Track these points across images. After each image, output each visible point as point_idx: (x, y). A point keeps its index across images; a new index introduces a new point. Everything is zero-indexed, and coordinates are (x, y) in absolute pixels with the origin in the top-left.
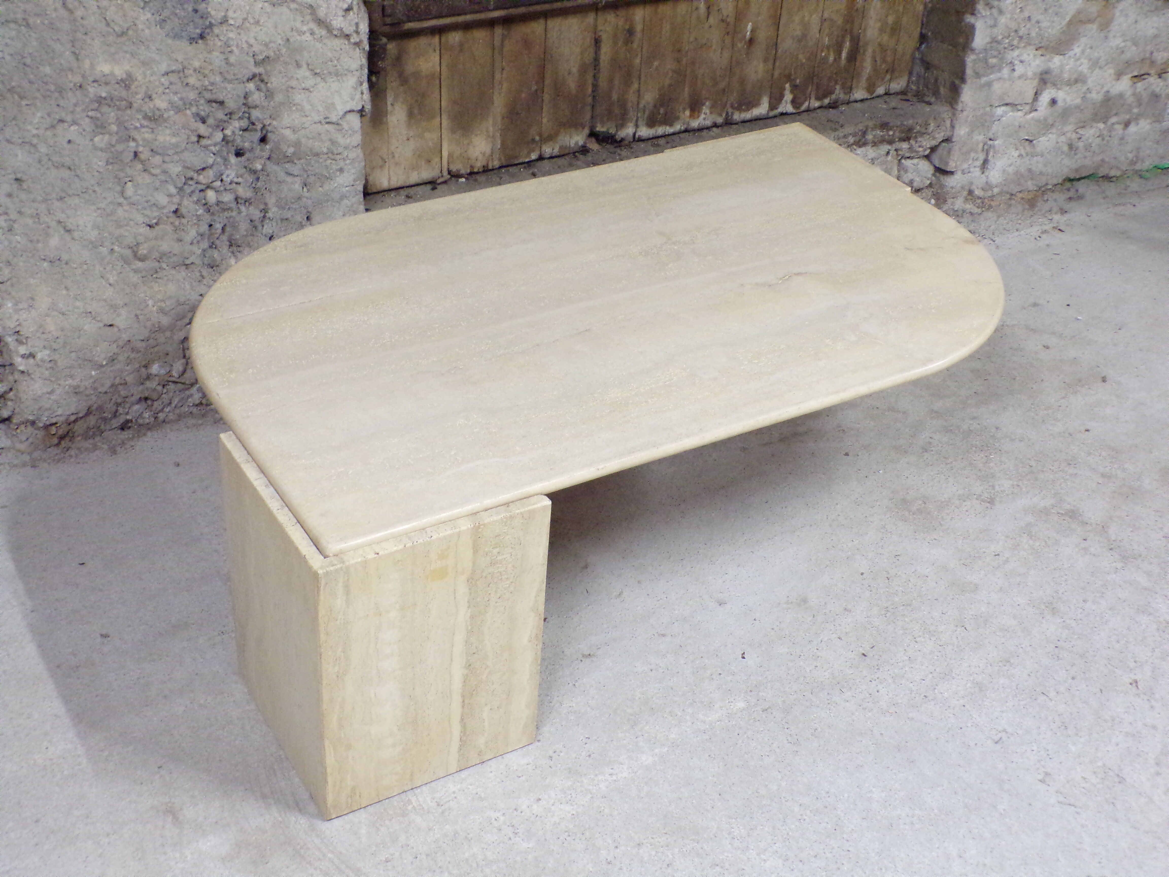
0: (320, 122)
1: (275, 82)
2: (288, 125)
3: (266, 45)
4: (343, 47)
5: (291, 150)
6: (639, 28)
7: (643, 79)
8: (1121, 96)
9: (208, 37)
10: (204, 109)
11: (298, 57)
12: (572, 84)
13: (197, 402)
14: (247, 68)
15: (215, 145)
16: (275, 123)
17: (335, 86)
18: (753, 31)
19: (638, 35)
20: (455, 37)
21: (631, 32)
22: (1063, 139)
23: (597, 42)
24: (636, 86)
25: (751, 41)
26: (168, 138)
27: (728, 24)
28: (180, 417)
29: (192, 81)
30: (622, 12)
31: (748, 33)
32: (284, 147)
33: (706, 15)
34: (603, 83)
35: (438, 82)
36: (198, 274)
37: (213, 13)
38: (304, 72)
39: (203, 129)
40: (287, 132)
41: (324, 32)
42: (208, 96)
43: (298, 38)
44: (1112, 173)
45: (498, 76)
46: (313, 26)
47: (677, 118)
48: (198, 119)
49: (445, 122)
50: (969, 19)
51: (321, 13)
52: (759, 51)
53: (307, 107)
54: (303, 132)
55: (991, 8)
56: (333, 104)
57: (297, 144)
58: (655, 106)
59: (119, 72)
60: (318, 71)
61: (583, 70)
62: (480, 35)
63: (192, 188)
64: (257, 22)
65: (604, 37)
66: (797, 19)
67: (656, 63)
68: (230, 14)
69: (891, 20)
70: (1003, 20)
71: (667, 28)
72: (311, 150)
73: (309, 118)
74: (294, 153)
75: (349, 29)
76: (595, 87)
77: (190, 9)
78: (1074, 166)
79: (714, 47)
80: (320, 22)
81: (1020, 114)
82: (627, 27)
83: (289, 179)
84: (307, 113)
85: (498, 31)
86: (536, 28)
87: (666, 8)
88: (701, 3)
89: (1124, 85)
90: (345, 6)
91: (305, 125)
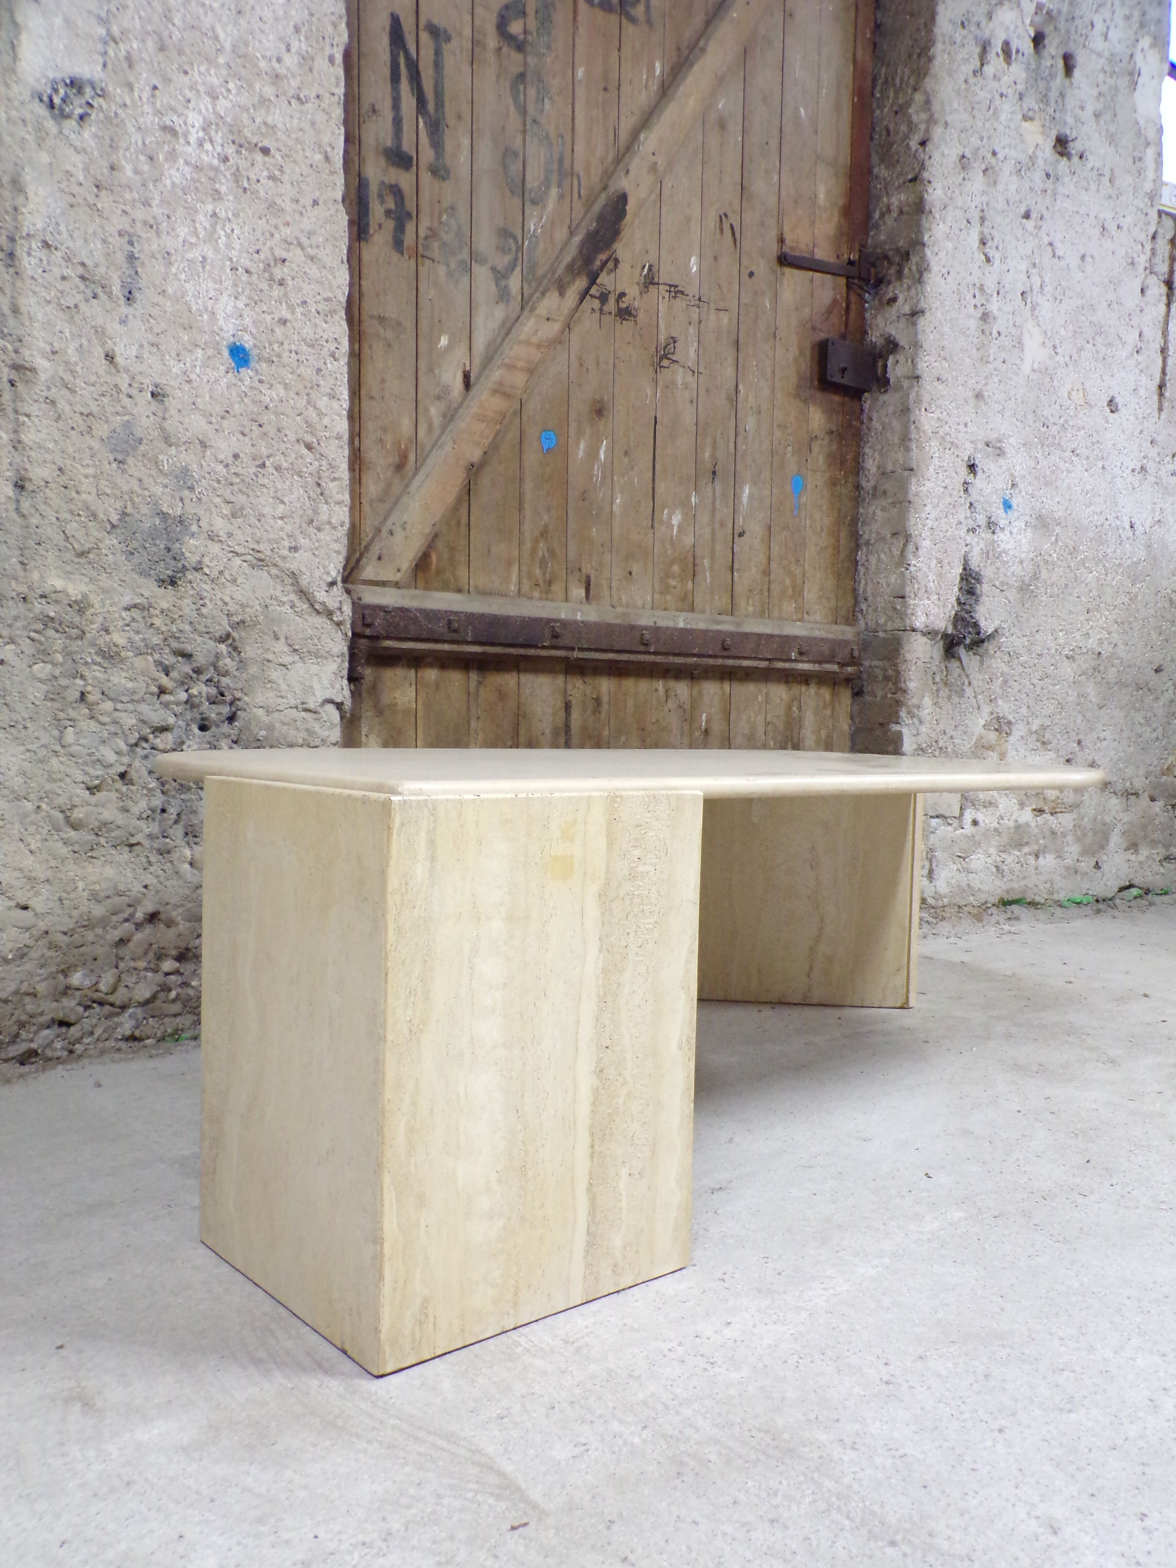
0: (297, 708)
1: (250, 651)
2: (261, 704)
3: (242, 606)
4: (325, 626)
5: (264, 733)
6: (605, 699)
8: (1027, 824)
9: (180, 583)
10: (169, 659)
11: (276, 629)
13: (128, 1033)
14: (220, 624)
15: (178, 704)
16: (246, 698)
17: (314, 669)
18: (707, 721)
19: (605, 706)
20: (431, 674)
21: (598, 701)
22: (989, 860)
23: (568, 707)
25: (706, 732)
26: (123, 681)
27: (685, 711)
28: (103, 1052)
29: (157, 622)
30: (589, 680)
31: (704, 723)
32: (255, 730)
33: (665, 697)
35: (414, 719)
36: (144, 860)
37: (187, 555)
38: (281, 646)
39: (165, 681)
40: (260, 712)
41: (305, 606)
42: (175, 645)
43: (278, 608)
44: (1038, 899)
45: (473, 724)
46: (293, 597)
48: (160, 669)
50: (895, 728)
51: (304, 581)
53: (284, 687)
54: (276, 714)
55: (913, 716)
56: (311, 687)
57: (270, 728)
59: (73, 592)
60: (297, 647)
61: (556, 732)
62: (455, 678)
63: (146, 752)
64: (234, 581)
65: (574, 702)
66: (745, 718)
67: (623, 738)
68: (206, 560)
69: (823, 733)
70: (924, 729)
71: (630, 703)
72: (285, 738)
73: (285, 700)
74: (266, 738)
75: (332, 604)
77: (162, 546)
78: (1005, 887)
79: (674, 732)
80: (304, 594)
81: (950, 828)
82: (594, 696)
84: (283, 694)
85: (474, 676)
86: (509, 680)
87: (628, 683)
88: (660, 685)
89: (1027, 816)
90: (330, 580)
91: (280, 708)
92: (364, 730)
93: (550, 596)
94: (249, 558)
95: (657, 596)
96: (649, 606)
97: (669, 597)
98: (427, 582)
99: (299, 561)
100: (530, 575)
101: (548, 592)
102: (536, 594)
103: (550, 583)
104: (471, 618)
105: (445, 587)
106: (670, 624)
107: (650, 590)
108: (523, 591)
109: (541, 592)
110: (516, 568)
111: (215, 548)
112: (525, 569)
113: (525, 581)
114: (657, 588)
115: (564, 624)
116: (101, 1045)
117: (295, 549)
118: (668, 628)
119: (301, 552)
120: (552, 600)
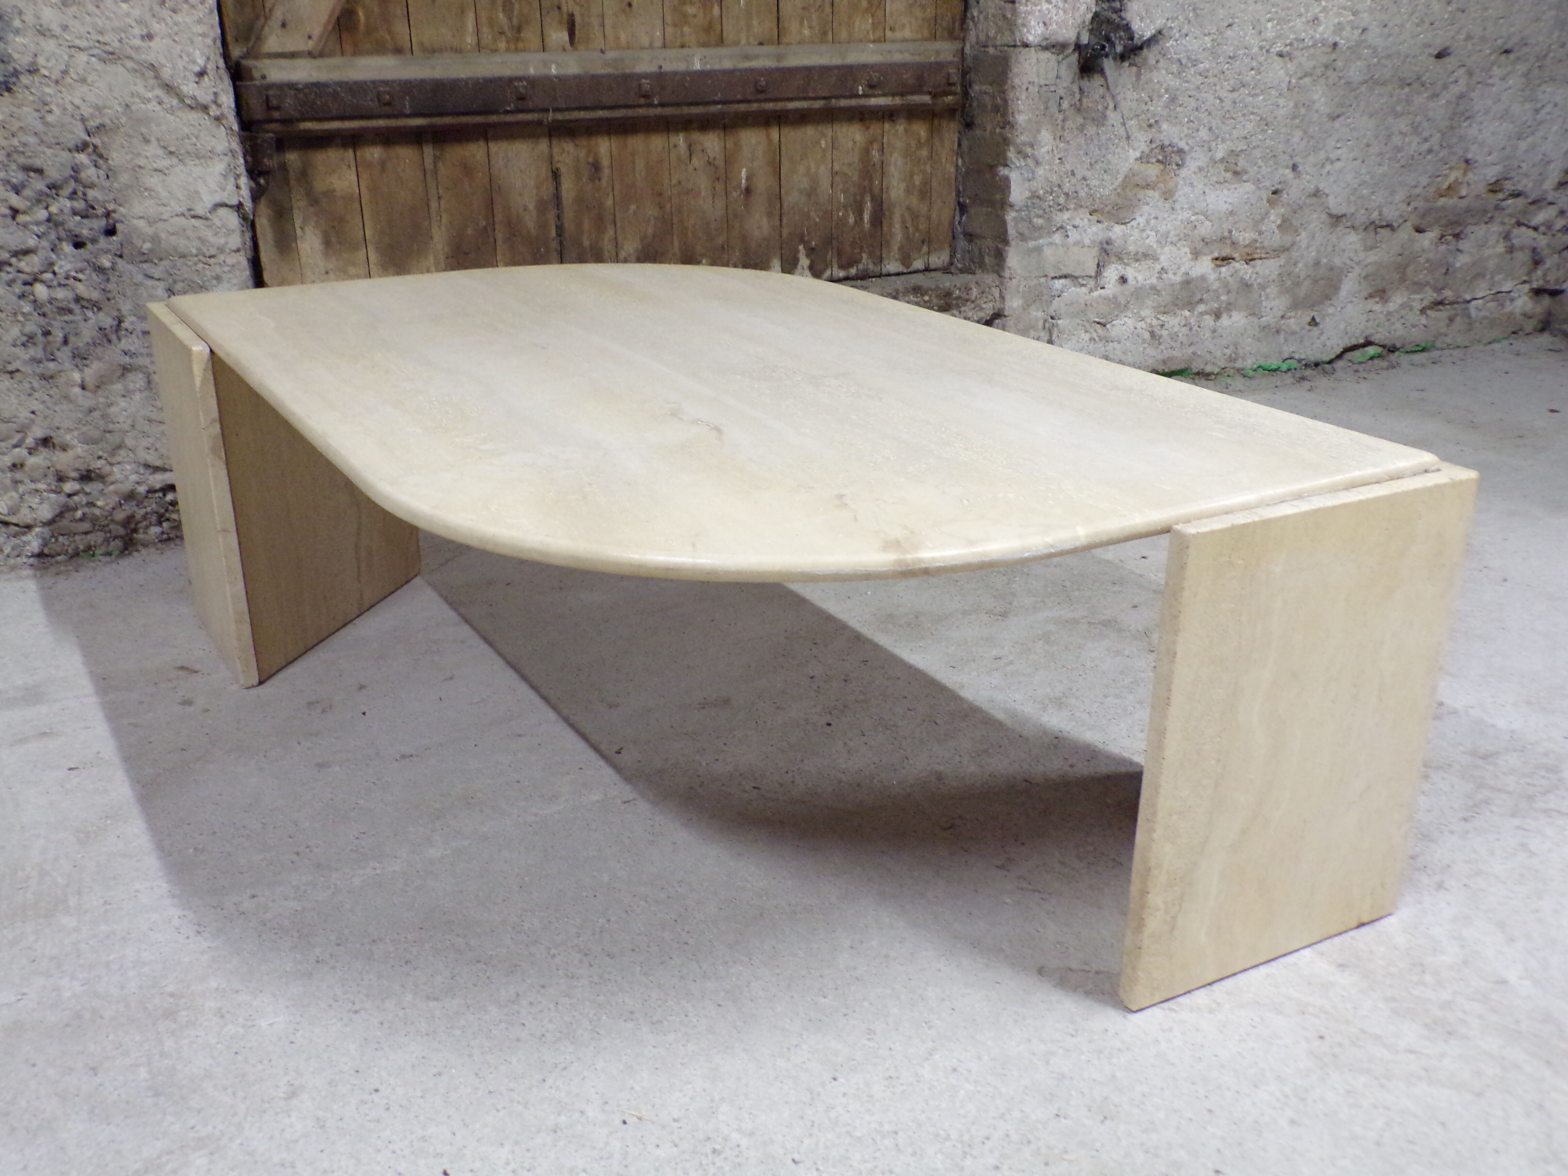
0: (183, 215)
1: (116, 158)
2: (141, 215)
3: (98, 108)
4: (202, 122)
5: (147, 246)
6: (605, 162)
7: (618, 225)
8: (1203, 278)
9: (15, 88)
10: (17, 177)
11: (144, 130)
12: (530, 222)
13: (36, 550)
14: (72, 133)
15: (38, 224)
16: (122, 209)
17: (198, 171)
18: (748, 179)
19: (606, 172)
20: (374, 153)
21: (596, 167)
22: (1142, 324)
23: (556, 175)
24: (610, 233)
25: (748, 191)
27: (716, 168)
28: (13, 568)
30: (583, 142)
31: (743, 181)
32: (138, 242)
33: (688, 154)
34: (569, 225)
35: (357, 205)
36: (27, 385)
37: (16, 56)
38: (153, 149)
39: (15, 201)
40: (141, 224)
41: (175, 102)
42: (22, 160)
43: (143, 106)
44: (1208, 369)
45: (434, 205)
46: (158, 92)
48: (9, 188)
49: (373, 257)
50: (1003, 171)
51: (166, 73)
52: (759, 204)
53: (164, 194)
54: (161, 225)
55: (1026, 157)
56: (197, 192)
57: (155, 239)
60: (172, 149)
61: (542, 207)
62: (406, 154)
63: (11, 276)
64: (84, 80)
65: (563, 170)
66: (801, 169)
67: (633, 207)
68: (42, 61)
69: (917, 180)
70: (1041, 171)
71: (640, 164)
72: (175, 248)
73: (168, 208)
74: (151, 250)
75: (205, 97)
76: (560, 229)
78: (1160, 357)
79: (703, 194)
80: (169, 88)
81: (1083, 289)
82: (591, 160)
83: (150, 283)
84: (165, 201)
85: (429, 151)
86: (475, 151)
87: (636, 142)
88: (680, 140)
89: (1204, 267)
90: (197, 69)
91: (164, 217)
92: (298, 223)
93: (520, 45)
94: (96, 51)
95: (669, 30)
96: (658, 43)
97: (686, 29)
98: (356, 45)
99: (156, 51)
100: (491, 22)
101: (517, 40)
102: (502, 45)
103: (519, 29)
104: (408, 87)
105: (380, 49)
106: (681, 67)
107: (659, 23)
108: (484, 42)
109: (508, 42)
110: (471, 16)
111: (50, 46)
112: (483, 14)
113: (485, 30)
114: (668, 19)
115: (533, 82)
116: (12, 561)
117: (149, 37)
118: (675, 74)
119: (157, 39)
120: (524, 50)
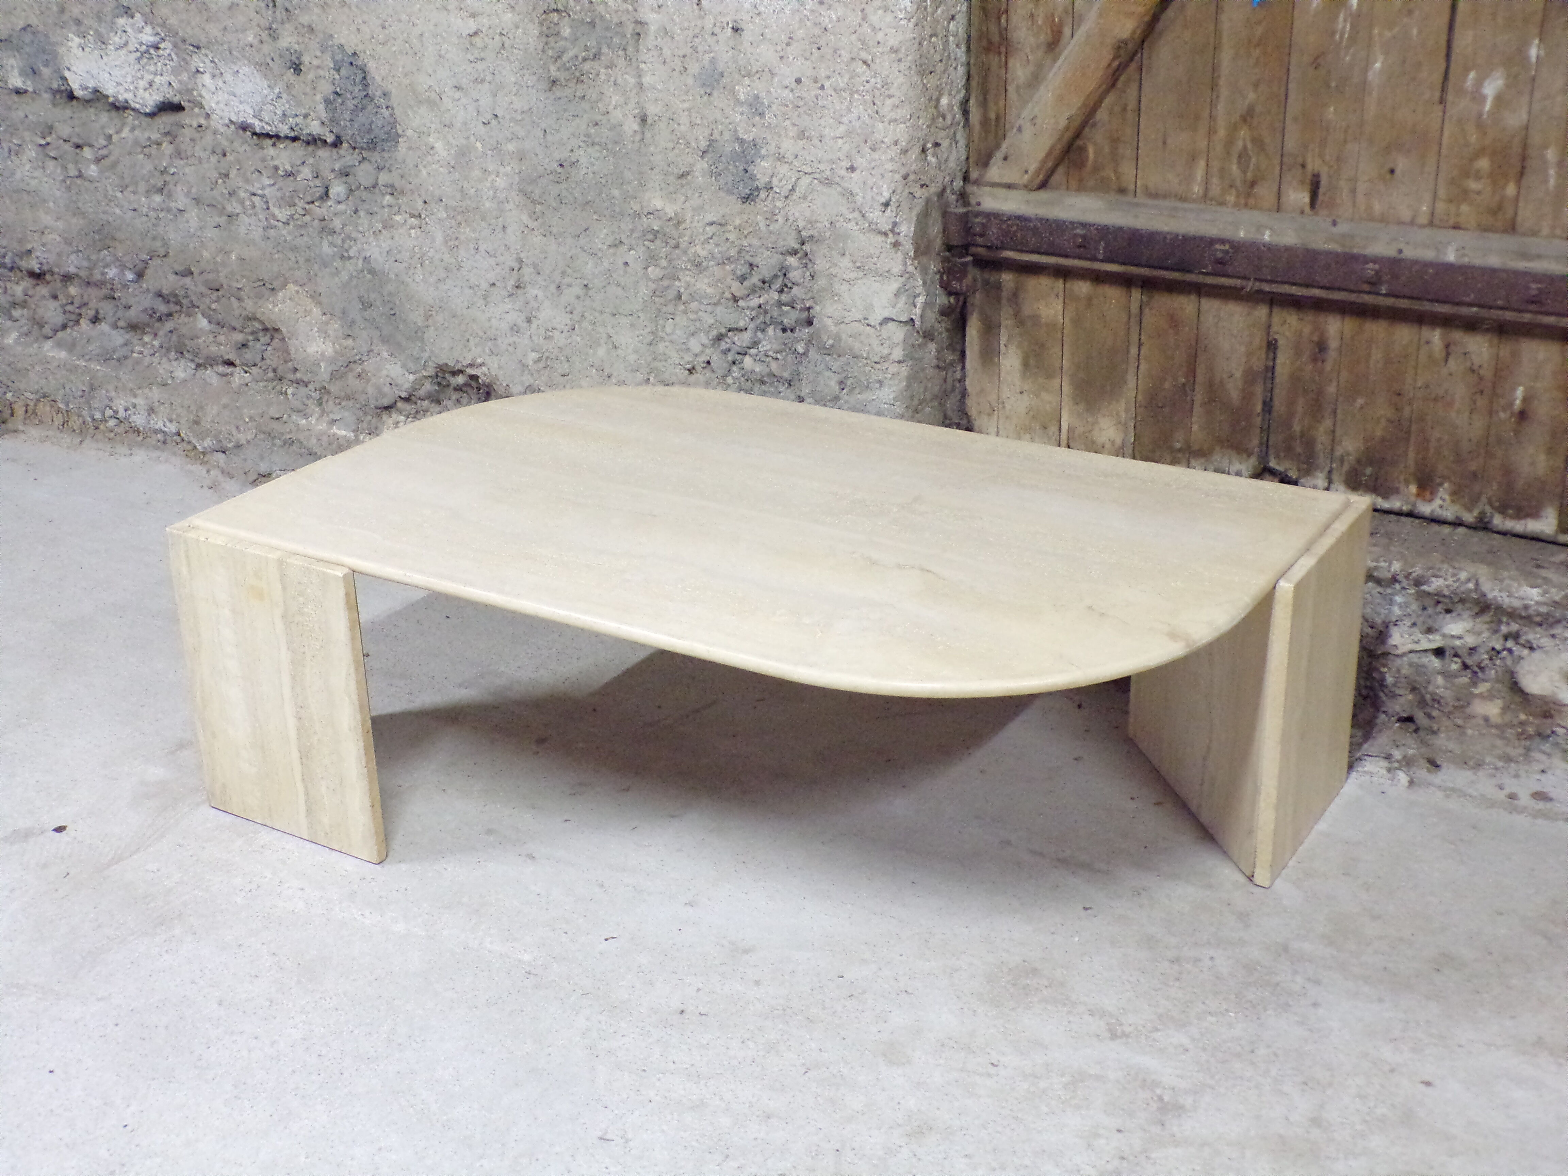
0: (860, 322)
1: (820, 264)
2: (831, 315)
3: (811, 222)
4: (885, 245)
5: (831, 342)
6: (1333, 344)
7: (1340, 416)
9: (755, 200)
10: (742, 270)
11: (842, 245)
12: (1234, 392)
14: (788, 240)
15: (750, 309)
16: (818, 308)
17: (876, 286)
18: (1525, 400)
19: (1332, 354)
20: (1083, 288)
21: (1321, 347)
23: (1272, 346)
24: (1328, 423)
25: (1523, 415)
26: (704, 287)
27: (1481, 378)
29: (732, 237)
30: (1308, 316)
31: (1518, 402)
32: (824, 338)
33: (1444, 354)
34: (1279, 405)
35: (1059, 335)
37: (760, 176)
38: (845, 262)
40: (829, 322)
41: (867, 225)
42: (747, 257)
43: (845, 224)
45: (1134, 351)
47: (1397, 491)
48: (735, 278)
49: (1066, 388)
51: (860, 200)
52: (1537, 435)
53: (849, 301)
54: (843, 327)
56: (873, 306)
57: (838, 338)
58: (1359, 461)
59: (670, 210)
60: (860, 264)
61: (1250, 377)
62: (1113, 294)
63: (728, 347)
64: (805, 198)
65: (1281, 342)
67: (1360, 401)
68: (775, 181)
71: (1377, 355)
72: (851, 349)
73: (850, 314)
74: (833, 346)
76: (1268, 406)
77: (742, 168)
79: (1457, 405)
80: (861, 213)
82: (1315, 338)
83: (828, 373)
84: (848, 307)
85: (1136, 294)
86: (1186, 305)
87: (1377, 329)
88: (1436, 337)
90: (883, 200)
91: (846, 321)
92: (1003, 340)
93: (1252, 201)
94: (817, 176)
95: (1441, 206)
96: (1423, 219)
97: (1465, 208)
98: (1081, 180)
99: (854, 182)
100: (1223, 172)
101: (1248, 195)
102: (1231, 198)
103: (1253, 184)
104: (1104, 232)
105: (1102, 187)
106: (1429, 255)
107: (1427, 197)
108: (1211, 194)
109: (1238, 197)
110: (1202, 163)
111: (783, 169)
112: (1216, 164)
113: (1215, 180)
114: (1442, 193)
115: (1237, 247)
117: (852, 169)
118: (1415, 262)
119: (858, 171)
120: (1255, 207)
